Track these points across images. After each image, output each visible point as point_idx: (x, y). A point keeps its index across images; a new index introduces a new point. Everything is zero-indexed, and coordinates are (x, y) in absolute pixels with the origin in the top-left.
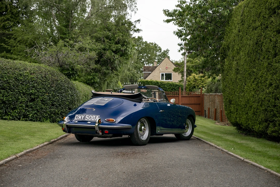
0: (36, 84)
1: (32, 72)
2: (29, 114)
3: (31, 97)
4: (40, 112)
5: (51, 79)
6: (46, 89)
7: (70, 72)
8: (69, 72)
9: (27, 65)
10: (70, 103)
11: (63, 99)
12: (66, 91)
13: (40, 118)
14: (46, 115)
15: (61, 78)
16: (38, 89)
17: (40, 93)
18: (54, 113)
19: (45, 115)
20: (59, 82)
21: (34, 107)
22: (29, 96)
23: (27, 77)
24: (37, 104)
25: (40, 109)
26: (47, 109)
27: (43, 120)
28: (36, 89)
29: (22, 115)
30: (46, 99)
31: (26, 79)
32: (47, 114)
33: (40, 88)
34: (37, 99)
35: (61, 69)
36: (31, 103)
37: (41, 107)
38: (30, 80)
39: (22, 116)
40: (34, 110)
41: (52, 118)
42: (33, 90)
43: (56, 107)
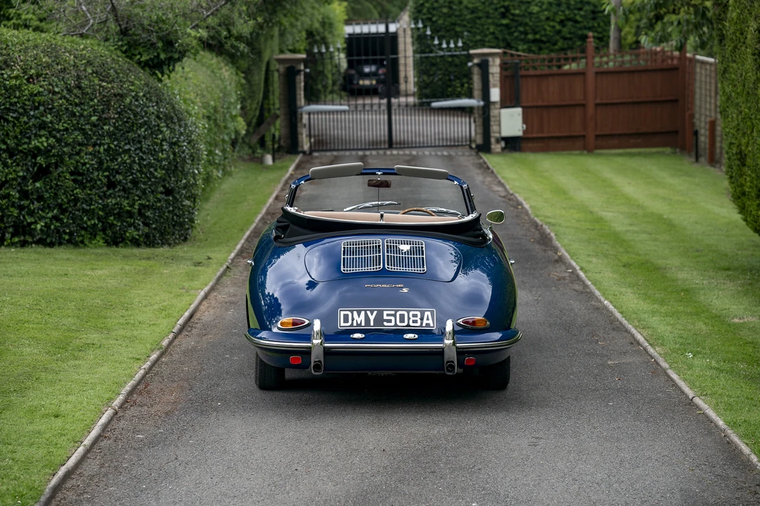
0: (49, 116)
1: (33, 71)
2: (32, 223)
3: (35, 164)
4: (70, 212)
5: (100, 93)
6: (84, 130)
7: (159, 54)
8: (156, 54)
9: (10, 44)
10: (167, 170)
11: (144, 160)
12: (152, 132)
13: (71, 234)
14: (89, 220)
15: (133, 84)
16: (59, 131)
17: (67, 145)
18: (118, 213)
19: (86, 223)
20: (128, 100)
21: (48, 195)
22: (29, 158)
23: (18, 94)
24: (57, 185)
25: (68, 203)
26: (91, 199)
27: (81, 238)
28: (50, 132)
29: (9, 227)
30: (88, 166)
31: (16, 100)
32: (93, 219)
33: (64, 130)
34: (57, 166)
35: (126, 42)
36: (38, 185)
37: (73, 195)
38: (27, 103)
39: (11, 230)
40: (49, 207)
41: (111, 229)
42: (41, 136)
43: (124, 190)
